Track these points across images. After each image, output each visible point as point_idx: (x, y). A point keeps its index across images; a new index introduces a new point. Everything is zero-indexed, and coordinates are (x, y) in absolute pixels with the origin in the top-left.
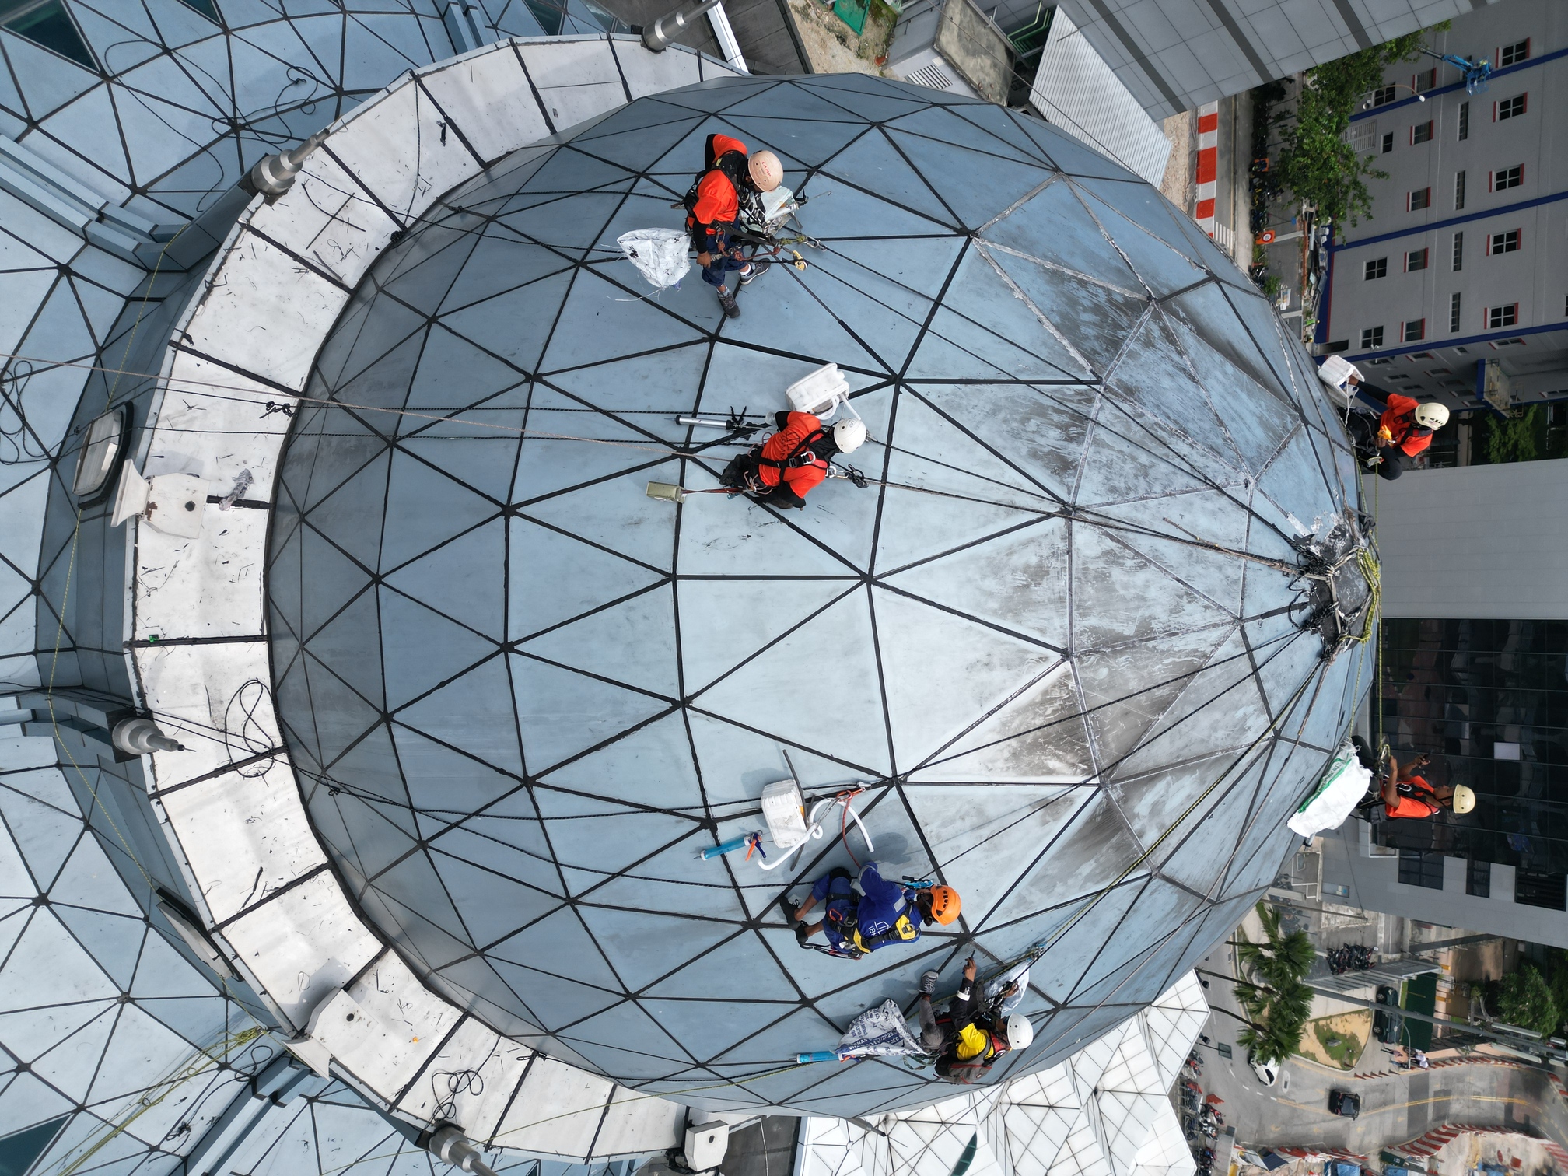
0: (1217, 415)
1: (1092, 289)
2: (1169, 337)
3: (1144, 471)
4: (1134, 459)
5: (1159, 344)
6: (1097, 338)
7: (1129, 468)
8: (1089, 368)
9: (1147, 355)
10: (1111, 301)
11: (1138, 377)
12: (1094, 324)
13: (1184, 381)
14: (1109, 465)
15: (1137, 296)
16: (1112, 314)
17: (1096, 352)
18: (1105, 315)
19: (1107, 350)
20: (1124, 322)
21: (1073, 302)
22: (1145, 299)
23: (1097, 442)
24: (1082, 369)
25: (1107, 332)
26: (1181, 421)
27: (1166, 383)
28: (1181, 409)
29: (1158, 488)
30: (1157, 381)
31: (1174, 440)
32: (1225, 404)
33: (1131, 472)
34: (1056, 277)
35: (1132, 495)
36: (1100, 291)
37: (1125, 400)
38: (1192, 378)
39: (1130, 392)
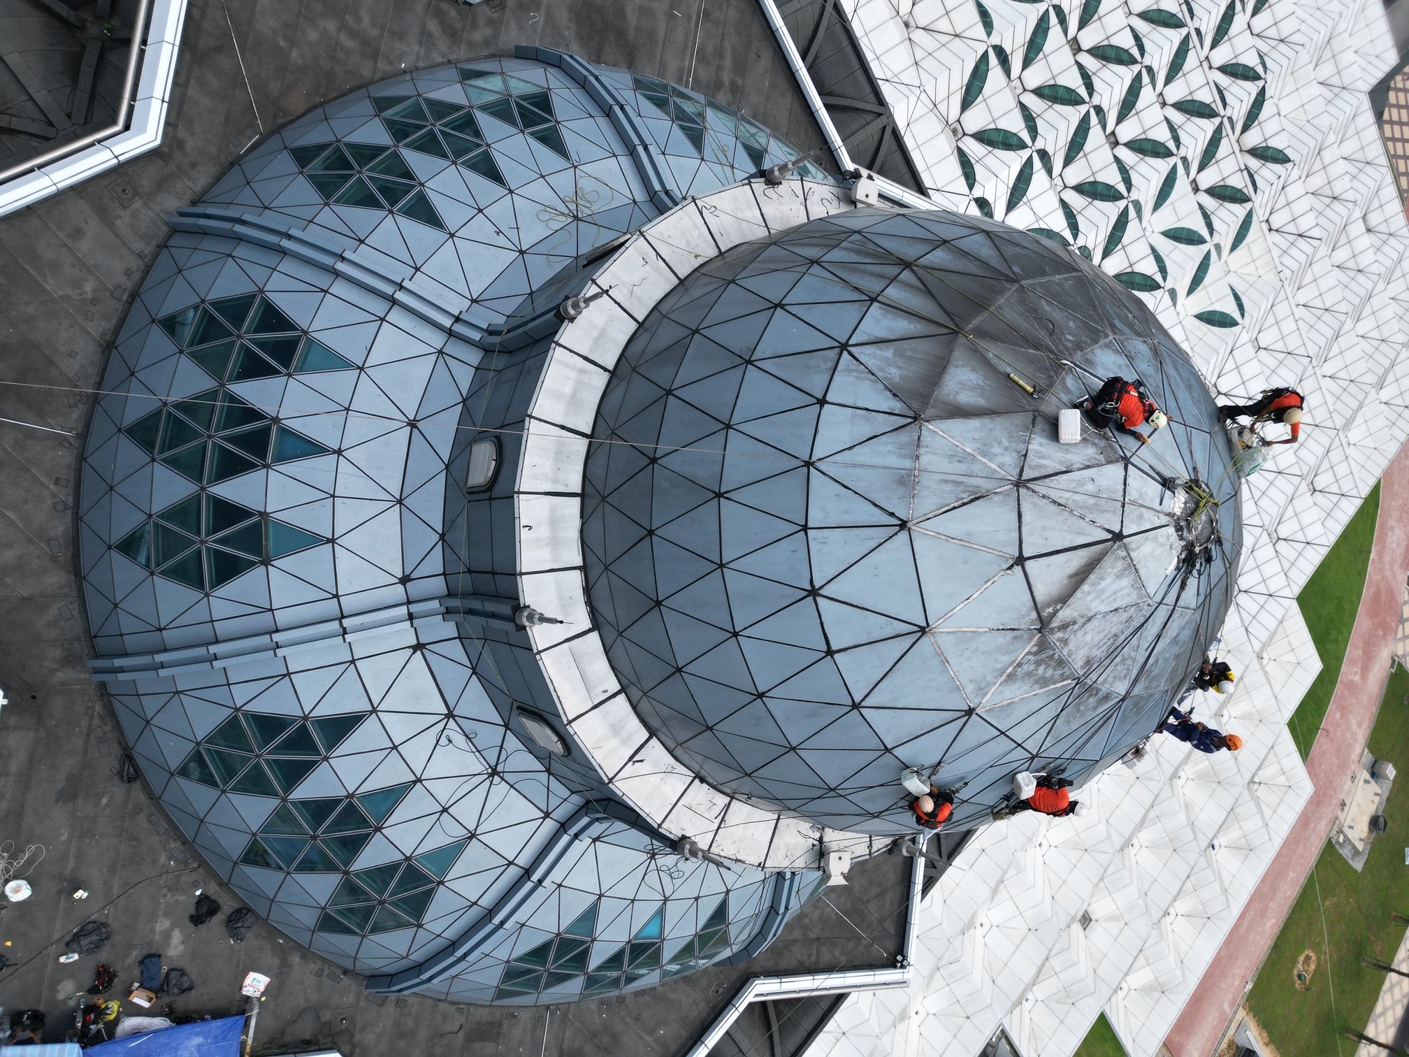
0: (1111, 611)
1: (1024, 661)
2: (1064, 627)
3: (1124, 659)
4: (1117, 665)
5: (1067, 636)
6: (1055, 670)
7: (1119, 668)
8: (1070, 681)
9: (1071, 645)
10: (1035, 654)
11: (1082, 655)
12: (1046, 668)
13: (1090, 626)
14: (1115, 677)
15: (1036, 638)
16: (1043, 656)
17: (1062, 674)
18: (1042, 660)
19: (1064, 668)
20: (1051, 652)
21: (1029, 674)
22: (1039, 635)
23: (1103, 683)
24: (1069, 684)
25: (1053, 663)
26: (1110, 636)
27: (1088, 638)
28: (1103, 634)
29: (1133, 654)
30: (1086, 643)
31: (1117, 642)
32: (1106, 602)
33: (1122, 666)
34: (1011, 677)
35: (1131, 667)
36: (1027, 657)
37: (1091, 667)
38: (1089, 620)
39: (1088, 662)
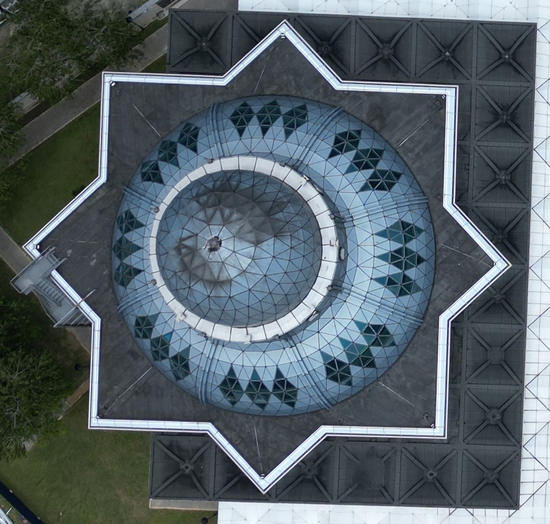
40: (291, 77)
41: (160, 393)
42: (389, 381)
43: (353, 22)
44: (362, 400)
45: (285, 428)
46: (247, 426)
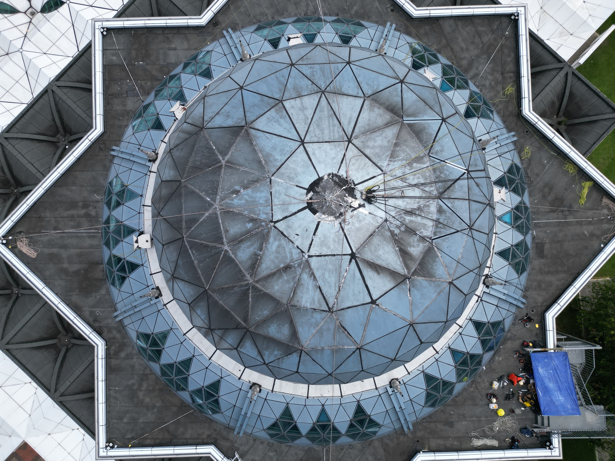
15: (414, 278)
40: (141, 394)
41: (546, 190)
42: (311, 8)
43: (58, 394)
44: (353, 12)
45: (452, 49)
46: (487, 83)
